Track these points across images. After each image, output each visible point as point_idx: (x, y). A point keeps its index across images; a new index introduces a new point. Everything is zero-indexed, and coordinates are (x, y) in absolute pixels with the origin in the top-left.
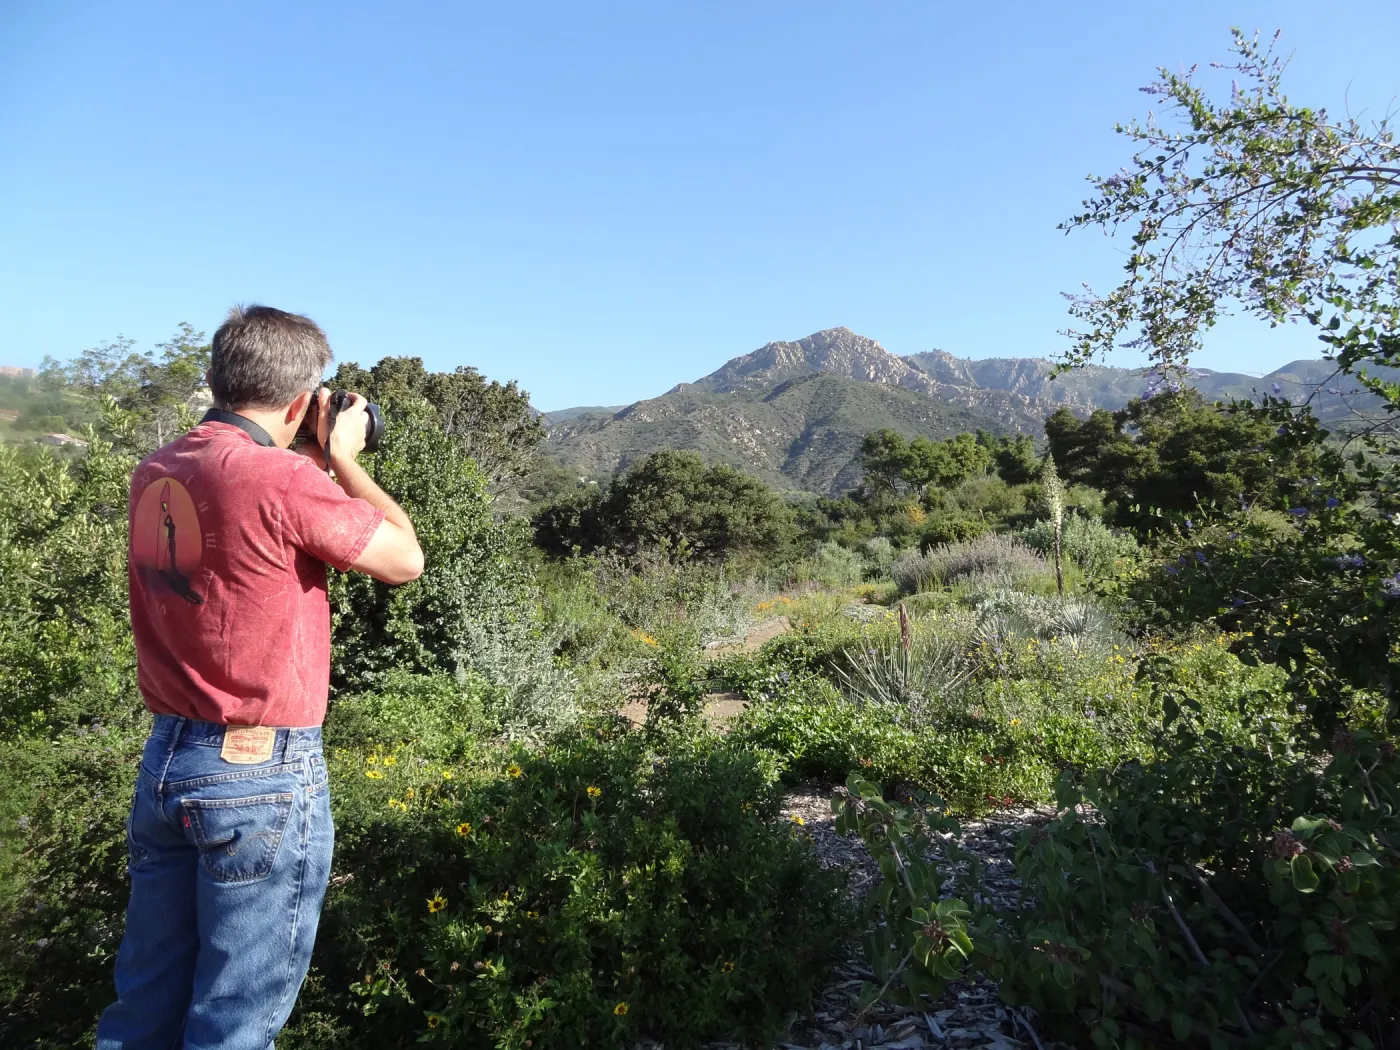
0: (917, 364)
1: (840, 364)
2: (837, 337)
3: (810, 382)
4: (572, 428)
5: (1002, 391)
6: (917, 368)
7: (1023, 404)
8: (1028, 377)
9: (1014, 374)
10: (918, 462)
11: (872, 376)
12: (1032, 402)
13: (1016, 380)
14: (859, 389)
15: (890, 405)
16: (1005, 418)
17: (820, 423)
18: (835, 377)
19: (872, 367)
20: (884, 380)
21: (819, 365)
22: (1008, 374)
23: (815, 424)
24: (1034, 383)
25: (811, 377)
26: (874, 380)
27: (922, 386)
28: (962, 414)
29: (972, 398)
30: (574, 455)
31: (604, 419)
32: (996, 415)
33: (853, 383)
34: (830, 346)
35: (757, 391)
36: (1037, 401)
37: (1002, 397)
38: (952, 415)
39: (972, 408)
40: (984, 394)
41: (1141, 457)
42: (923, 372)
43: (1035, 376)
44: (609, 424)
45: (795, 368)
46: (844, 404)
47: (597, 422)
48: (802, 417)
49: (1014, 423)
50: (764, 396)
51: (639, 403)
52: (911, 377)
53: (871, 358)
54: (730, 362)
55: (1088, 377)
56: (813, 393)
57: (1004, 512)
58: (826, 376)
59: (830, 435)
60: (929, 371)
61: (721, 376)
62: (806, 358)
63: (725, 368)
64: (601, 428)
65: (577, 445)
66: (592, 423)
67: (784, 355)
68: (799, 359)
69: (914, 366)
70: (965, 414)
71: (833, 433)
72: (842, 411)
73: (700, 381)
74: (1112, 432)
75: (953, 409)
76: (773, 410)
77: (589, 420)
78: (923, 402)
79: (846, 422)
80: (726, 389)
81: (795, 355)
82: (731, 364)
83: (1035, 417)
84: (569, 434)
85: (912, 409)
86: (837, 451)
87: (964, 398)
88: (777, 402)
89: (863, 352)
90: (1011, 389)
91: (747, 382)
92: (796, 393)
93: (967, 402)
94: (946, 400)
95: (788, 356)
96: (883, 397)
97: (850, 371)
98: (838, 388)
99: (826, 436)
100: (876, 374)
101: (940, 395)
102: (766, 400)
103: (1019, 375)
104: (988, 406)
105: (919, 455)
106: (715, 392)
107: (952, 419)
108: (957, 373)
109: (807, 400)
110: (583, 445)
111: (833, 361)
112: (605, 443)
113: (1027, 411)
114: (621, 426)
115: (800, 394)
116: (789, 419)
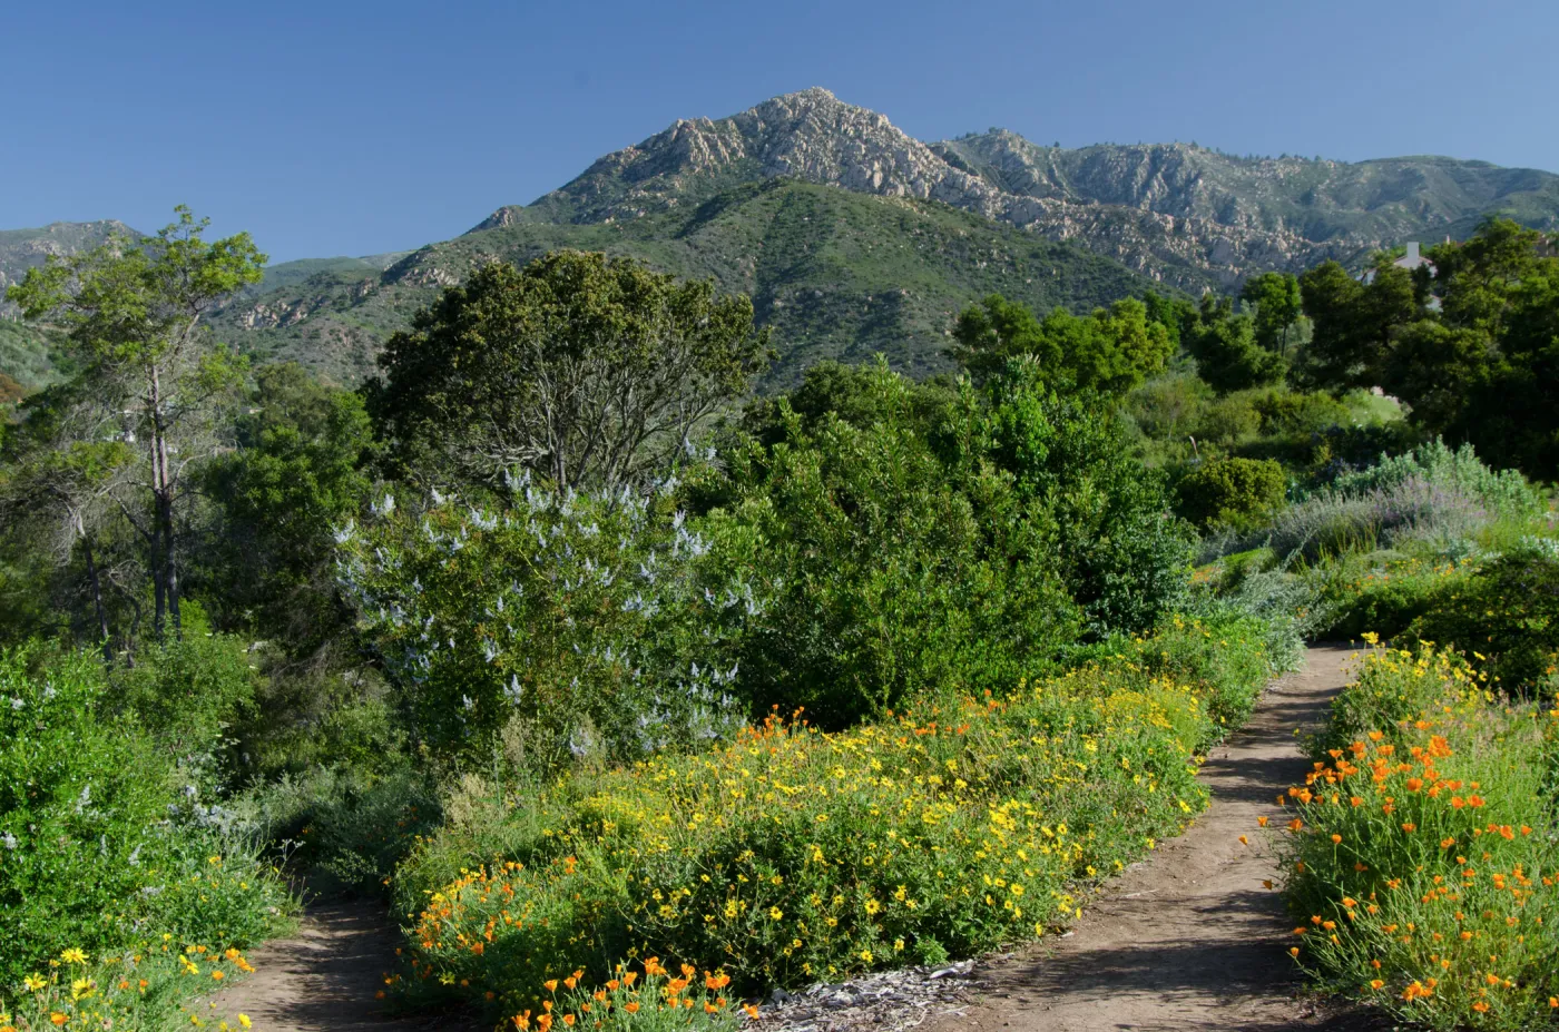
0: (962, 157)
1: (816, 160)
2: (807, 109)
3: (763, 198)
4: (297, 303)
5: (1123, 208)
6: (961, 166)
7: (1162, 230)
8: (1168, 178)
9: (1142, 172)
10: (1060, 355)
11: (877, 182)
12: (1179, 228)
13: (1147, 185)
14: (858, 209)
15: (917, 238)
16: (1131, 259)
17: (786, 276)
18: (809, 187)
19: (877, 166)
20: (901, 191)
21: (773, 164)
22: (1132, 173)
23: (776, 280)
24: (1179, 191)
25: (764, 188)
26: (881, 191)
27: (974, 201)
28: (1053, 253)
29: (1068, 222)
30: (310, 355)
31: (362, 283)
32: (1114, 253)
33: (845, 198)
34: (795, 125)
35: (660, 217)
36: (1188, 226)
37: (1122, 219)
38: (1035, 256)
39: (1071, 241)
40: (1088, 211)
41: (1463, 344)
42: (972, 173)
43: (1181, 176)
44: (373, 293)
45: (727, 170)
46: (831, 239)
47: (348, 291)
48: (749, 265)
49: (1148, 266)
50: (674, 227)
51: (428, 249)
52: (951, 184)
53: (874, 149)
54: (600, 163)
55: (1275, 177)
56: (769, 218)
57: (1229, 439)
58: (795, 185)
59: (807, 297)
60: (985, 171)
61: (582, 190)
62: (749, 150)
63: (590, 173)
64: (359, 301)
65: (315, 335)
66: (337, 291)
67: (704, 146)
68: (734, 152)
69: (954, 161)
70: (1060, 253)
71: (811, 296)
72: (827, 251)
73: (542, 201)
74: (1411, 305)
75: (1037, 244)
76: (694, 253)
77: (329, 285)
78: (979, 231)
79: (838, 272)
80: (596, 216)
81: (727, 145)
82: (602, 166)
83: (1184, 255)
84: (291, 314)
85: (959, 243)
86: (821, 330)
87: (1054, 222)
88: (701, 237)
89: (859, 136)
90: (1138, 202)
91: (638, 201)
92: (737, 218)
93: (1060, 228)
94: (1019, 225)
95: (713, 147)
96: (903, 223)
97: (834, 174)
98: (817, 207)
99: (799, 301)
100: (885, 180)
101: (1006, 216)
102: (678, 236)
103: (1152, 174)
104: (1099, 236)
105: (1061, 344)
106: (575, 220)
107: (1036, 263)
108: (1036, 173)
109: (758, 233)
110: (325, 337)
111: (799, 156)
112: (369, 330)
113: (1169, 244)
114: (397, 296)
115: (744, 220)
116: (726, 270)
